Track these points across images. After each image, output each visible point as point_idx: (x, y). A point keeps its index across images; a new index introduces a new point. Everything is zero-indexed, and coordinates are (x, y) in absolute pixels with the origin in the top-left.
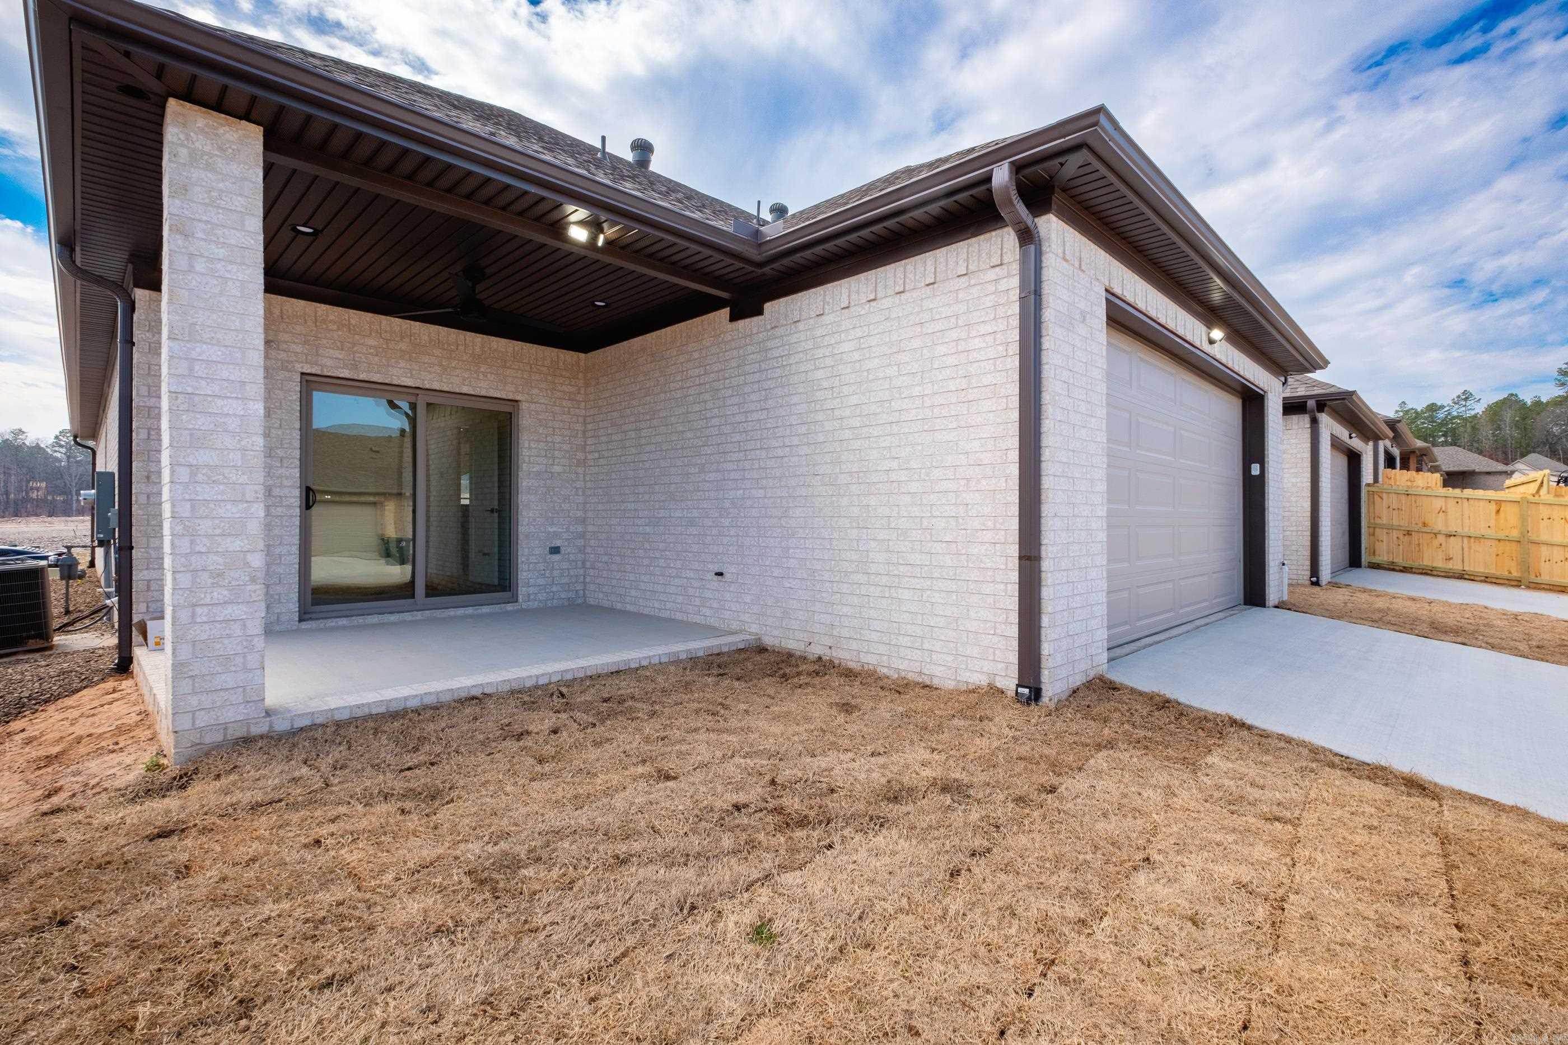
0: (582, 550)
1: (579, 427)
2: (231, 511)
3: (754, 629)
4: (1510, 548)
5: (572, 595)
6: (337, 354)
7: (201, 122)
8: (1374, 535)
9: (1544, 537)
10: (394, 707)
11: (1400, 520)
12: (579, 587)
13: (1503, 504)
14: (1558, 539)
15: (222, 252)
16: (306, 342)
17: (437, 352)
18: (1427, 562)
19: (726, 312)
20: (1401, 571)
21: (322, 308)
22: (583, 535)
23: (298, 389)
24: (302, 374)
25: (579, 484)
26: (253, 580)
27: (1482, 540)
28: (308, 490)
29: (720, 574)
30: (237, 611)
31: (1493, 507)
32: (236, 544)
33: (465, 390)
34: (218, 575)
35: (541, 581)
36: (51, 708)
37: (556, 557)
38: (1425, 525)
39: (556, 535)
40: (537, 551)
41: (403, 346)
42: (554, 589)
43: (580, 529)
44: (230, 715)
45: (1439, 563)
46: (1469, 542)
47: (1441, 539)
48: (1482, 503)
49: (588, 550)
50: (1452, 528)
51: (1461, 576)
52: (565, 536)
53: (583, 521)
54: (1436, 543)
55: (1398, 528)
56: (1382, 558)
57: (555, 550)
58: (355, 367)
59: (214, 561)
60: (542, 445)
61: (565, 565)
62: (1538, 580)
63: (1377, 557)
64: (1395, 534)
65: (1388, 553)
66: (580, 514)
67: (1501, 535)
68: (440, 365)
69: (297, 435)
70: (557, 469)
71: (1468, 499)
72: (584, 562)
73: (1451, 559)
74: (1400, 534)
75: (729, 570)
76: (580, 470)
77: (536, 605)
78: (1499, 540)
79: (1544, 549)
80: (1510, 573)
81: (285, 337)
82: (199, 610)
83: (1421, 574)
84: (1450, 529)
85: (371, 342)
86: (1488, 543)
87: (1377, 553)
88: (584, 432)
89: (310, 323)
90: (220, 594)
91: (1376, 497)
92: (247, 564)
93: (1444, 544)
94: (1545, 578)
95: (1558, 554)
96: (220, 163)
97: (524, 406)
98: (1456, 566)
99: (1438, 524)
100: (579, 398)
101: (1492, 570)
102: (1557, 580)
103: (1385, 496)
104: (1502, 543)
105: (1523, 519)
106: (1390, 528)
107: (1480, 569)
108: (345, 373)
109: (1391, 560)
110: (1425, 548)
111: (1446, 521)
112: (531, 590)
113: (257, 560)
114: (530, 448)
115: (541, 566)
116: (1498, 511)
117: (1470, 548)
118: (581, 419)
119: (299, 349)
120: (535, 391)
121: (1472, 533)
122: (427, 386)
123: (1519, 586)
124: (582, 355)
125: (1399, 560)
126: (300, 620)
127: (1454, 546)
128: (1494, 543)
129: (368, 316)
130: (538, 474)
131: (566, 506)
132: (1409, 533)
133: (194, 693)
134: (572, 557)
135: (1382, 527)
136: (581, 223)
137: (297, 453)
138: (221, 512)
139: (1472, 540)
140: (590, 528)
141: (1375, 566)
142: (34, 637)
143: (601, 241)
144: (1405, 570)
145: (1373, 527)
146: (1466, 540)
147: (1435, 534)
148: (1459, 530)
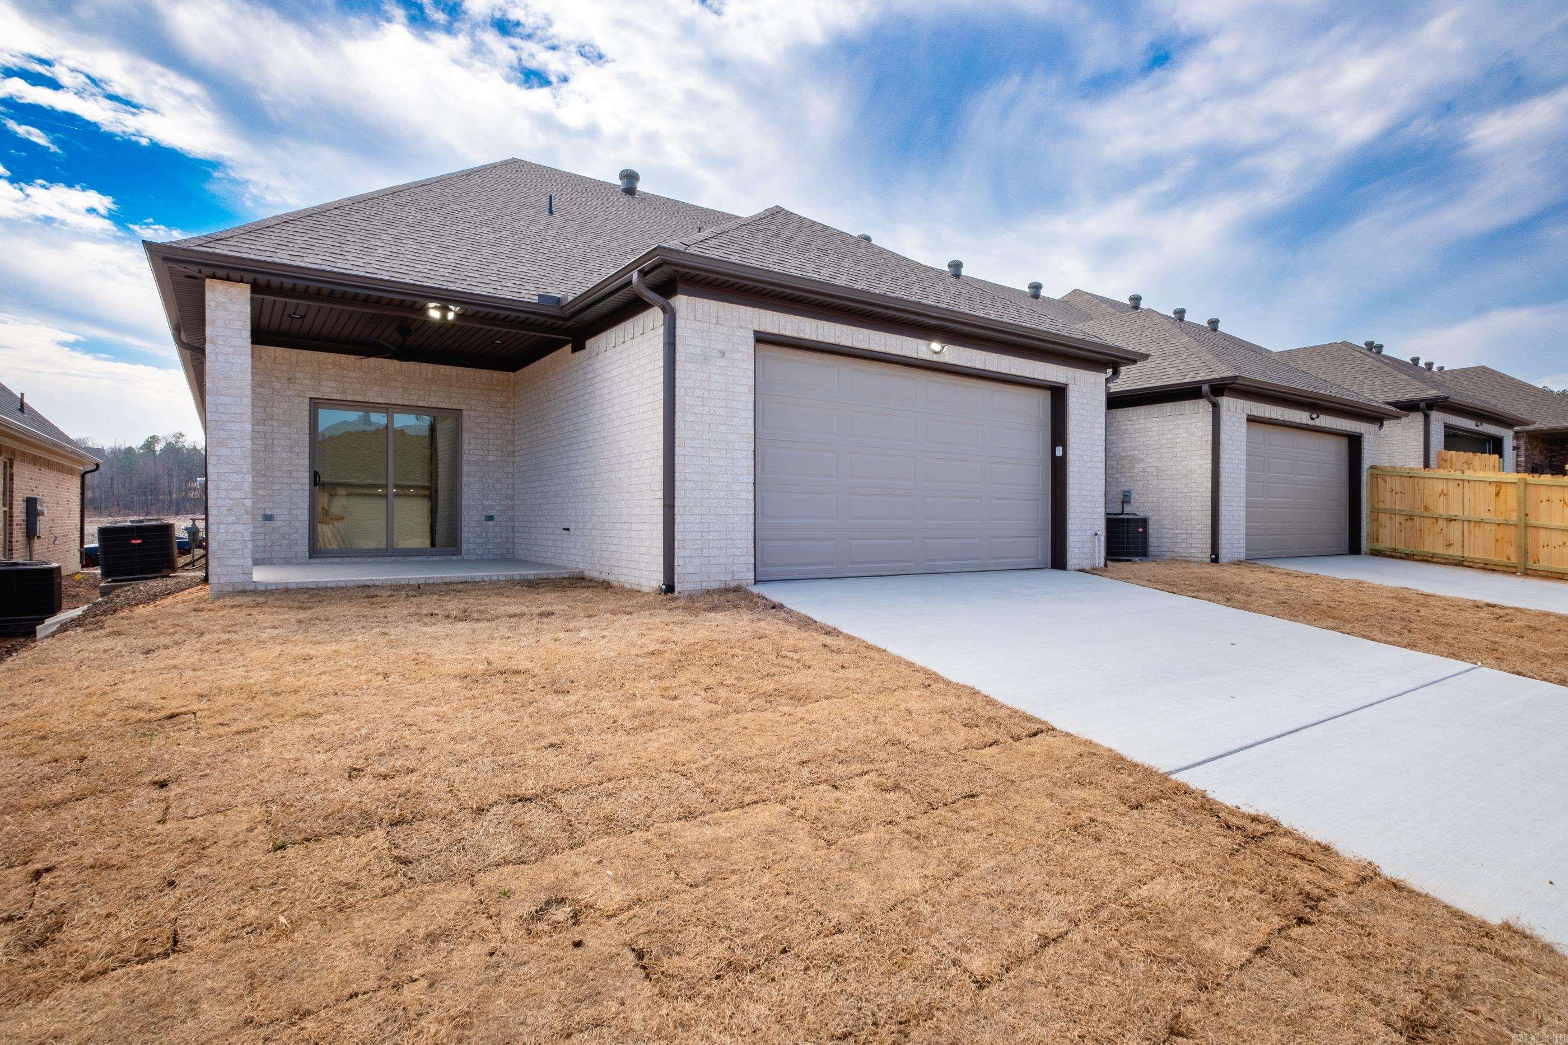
0: (512, 519)
1: (509, 427)
2: (236, 478)
3: (581, 566)
4: (1511, 533)
5: (502, 551)
6: (333, 384)
7: (221, 288)
8: (1377, 520)
9: (1544, 521)
10: (320, 585)
11: (1402, 504)
12: (509, 546)
13: (1503, 486)
14: (1557, 523)
15: (231, 350)
16: (313, 378)
17: (401, 378)
18: (1428, 549)
19: (569, 347)
20: (1401, 558)
21: (323, 355)
22: (512, 508)
23: (308, 408)
24: (311, 398)
25: (509, 470)
26: (247, 513)
27: (1482, 525)
28: (316, 473)
29: (567, 529)
30: (239, 528)
31: (1493, 489)
32: (238, 495)
33: (421, 403)
34: (230, 509)
35: (479, 541)
36: (170, 597)
37: (491, 523)
38: (1426, 508)
39: (491, 507)
40: (475, 518)
41: (377, 376)
42: (489, 546)
43: (510, 503)
44: (236, 579)
45: (1440, 550)
46: (1469, 526)
47: (1442, 523)
48: (1482, 485)
49: (516, 519)
50: (1455, 511)
51: (1460, 563)
52: (498, 508)
53: (512, 497)
54: (1437, 528)
55: (1400, 513)
56: (1385, 544)
57: (490, 518)
58: (344, 392)
59: (228, 503)
60: (479, 441)
61: (498, 529)
62: (1535, 567)
63: (1380, 544)
64: (1398, 519)
65: (1391, 539)
66: (510, 492)
67: (1500, 519)
68: (403, 387)
69: (307, 438)
70: (491, 458)
71: (1469, 481)
72: (513, 527)
73: (1451, 544)
74: (1402, 519)
75: (572, 527)
76: (510, 459)
77: (474, 557)
78: (1499, 524)
79: (1542, 533)
80: (1509, 559)
81: (298, 375)
82: (221, 526)
83: (1421, 561)
84: (1451, 513)
85: (356, 375)
86: (1488, 527)
87: (1380, 539)
88: (513, 431)
89: (316, 366)
90: (231, 519)
91: (1380, 480)
92: (244, 504)
93: (1444, 530)
94: (1543, 564)
95: (1557, 538)
96: (230, 306)
97: (465, 413)
98: (1455, 552)
99: (1440, 509)
100: (509, 405)
101: (1492, 557)
102: (1555, 567)
103: (1388, 479)
104: (1501, 527)
105: (1523, 502)
106: (1392, 513)
107: (1480, 555)
108: (338, 397)
109: (1393, 546)
110: (1427, 533)
111: (1447, 504)
112: (471, 546)
113: (248, 503)
114: (470, 444)
115: (479, 529)
116: (1498, 494)
117: (1470, 532)
118: (510, 422)
119: (308, 382)
120: (474, 402)
121: (1473, 517)
122: (393, 402)
123: (1514, 573)
124: (511, 374)
125: (1401, 547)
126: (310, 557)
127: (1454, 531)
128: (1493, 527)
129: (353, 358)
130: (476, 462)
131: (498, 486)
132: (1411, 518)
133: (219, 566)
134: (504, 524)
135: (1386, 511)
136: (435, 308)
137: (307, 450)
138: (231, 478)
139: (1472, 524)
140: (517, 502)
141: (1376, 553)
142: (166, 568)
143: (451, 316)
144: (1408, 557)
145: (1375, 512)
146: (1466, 525)
147: (1437, 519)
148: (1460, 514)
